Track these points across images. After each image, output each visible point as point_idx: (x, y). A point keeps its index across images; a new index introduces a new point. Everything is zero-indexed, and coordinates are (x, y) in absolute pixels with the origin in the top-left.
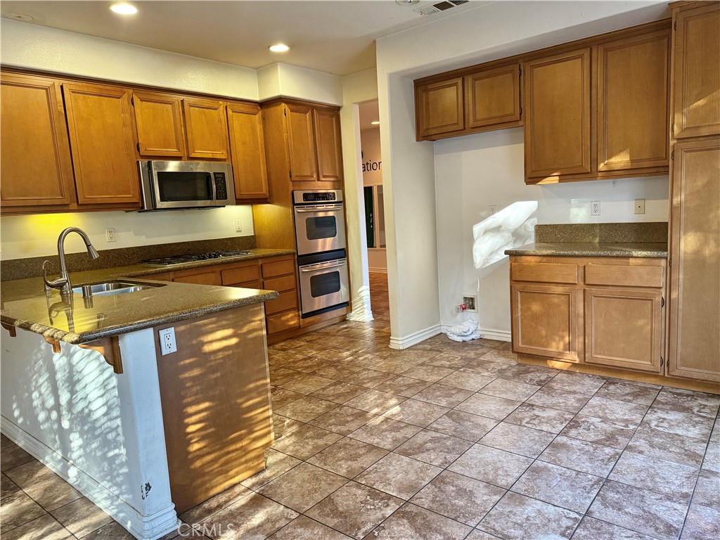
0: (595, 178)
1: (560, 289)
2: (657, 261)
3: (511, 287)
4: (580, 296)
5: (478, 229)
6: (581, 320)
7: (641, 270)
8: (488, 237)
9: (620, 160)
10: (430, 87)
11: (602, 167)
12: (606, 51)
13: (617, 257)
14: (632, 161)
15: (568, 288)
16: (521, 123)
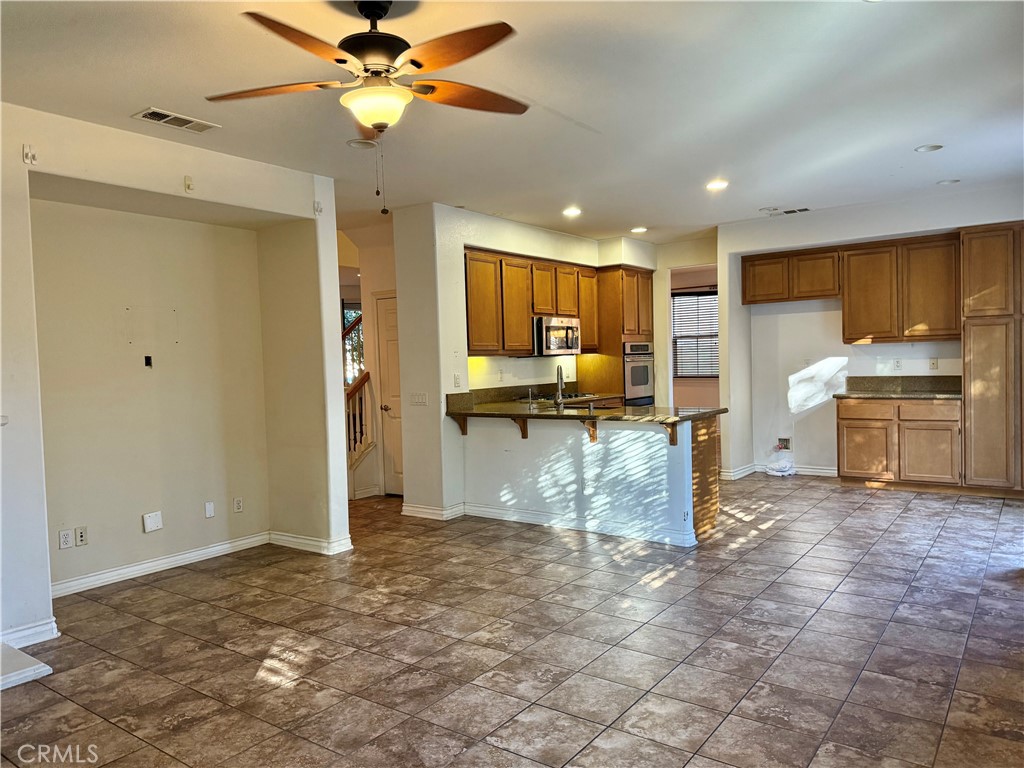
0: (902, 341)
1: (879, 424)
2: (954, 402)
3: (838, 424)
4: (896, 428)
5: (792, 379)
6: (896, 448)
7: (942, 408)
8: (802, 385)
9: (921, 328)
10: (757, 262)
11: (906, 333)
12: (908, 250)
13: (924, 399)
14: (930, 330)
15: (885, 423)
16: (840, 296)
